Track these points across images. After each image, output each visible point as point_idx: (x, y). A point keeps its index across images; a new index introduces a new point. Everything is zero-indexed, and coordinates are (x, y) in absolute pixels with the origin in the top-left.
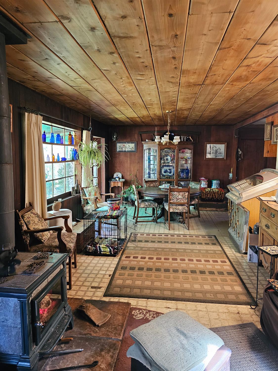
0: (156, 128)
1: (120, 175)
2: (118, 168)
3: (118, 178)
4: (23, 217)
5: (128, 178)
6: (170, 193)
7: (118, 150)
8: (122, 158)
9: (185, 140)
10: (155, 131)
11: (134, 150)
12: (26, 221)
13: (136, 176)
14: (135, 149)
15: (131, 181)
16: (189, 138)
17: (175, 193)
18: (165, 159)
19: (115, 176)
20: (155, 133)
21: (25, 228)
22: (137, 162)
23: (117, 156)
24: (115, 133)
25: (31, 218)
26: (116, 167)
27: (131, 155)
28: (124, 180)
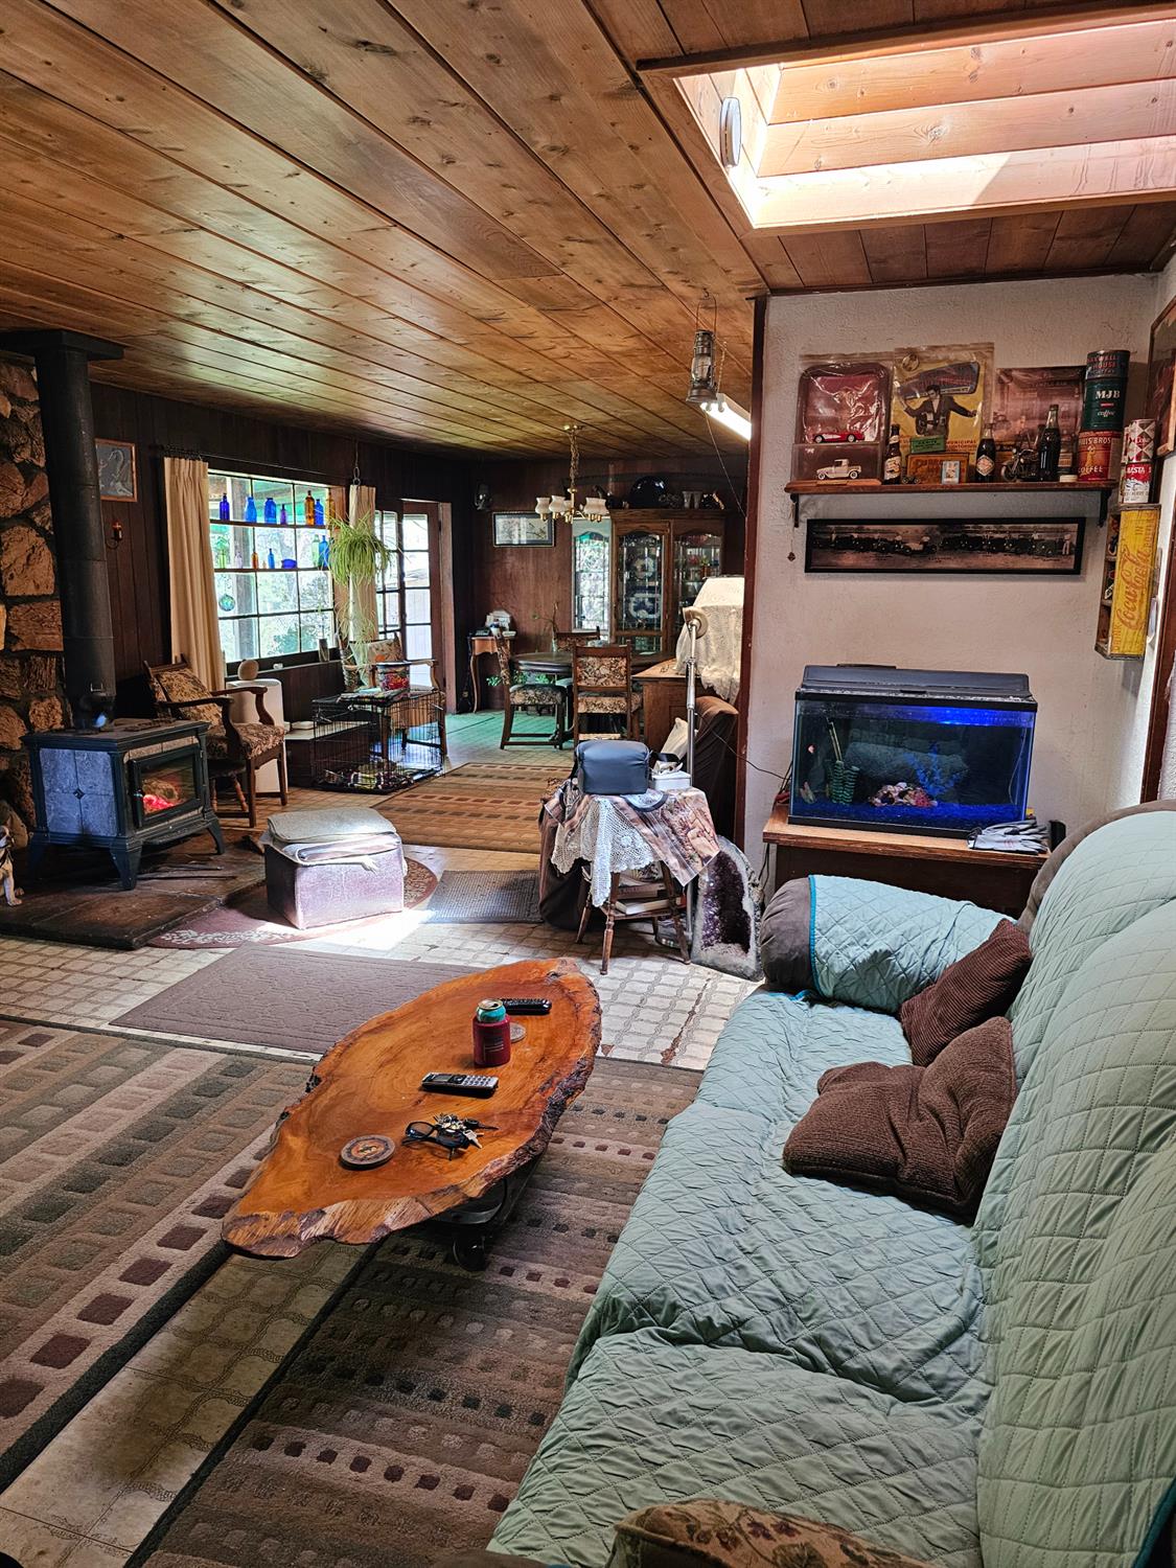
0: (611, 467)
1: (504, 619)
2: (500, 597)
3: (497, 626)
4: (158, 677)
5: (530, 627)
6: (575, 661)
7: (501, 539)
8: (511, 561)
9: (696, 505)
10: (607, 476)
11: (545, 537)
12: (164, 684)
13: (554, 623)
14: (550, 538)
15: (538, 637)
16: (710, 499)
17: (591, 659)
18: (639, 567)
19: (490, 620)
20: (607, 482)
21: (161, 697)
22: (556, 575)
23: (497, 557)
24: (483, 486)
25: (176, 682)
26: (494, 594)
27: (537, 555)
28: (513, 633)
